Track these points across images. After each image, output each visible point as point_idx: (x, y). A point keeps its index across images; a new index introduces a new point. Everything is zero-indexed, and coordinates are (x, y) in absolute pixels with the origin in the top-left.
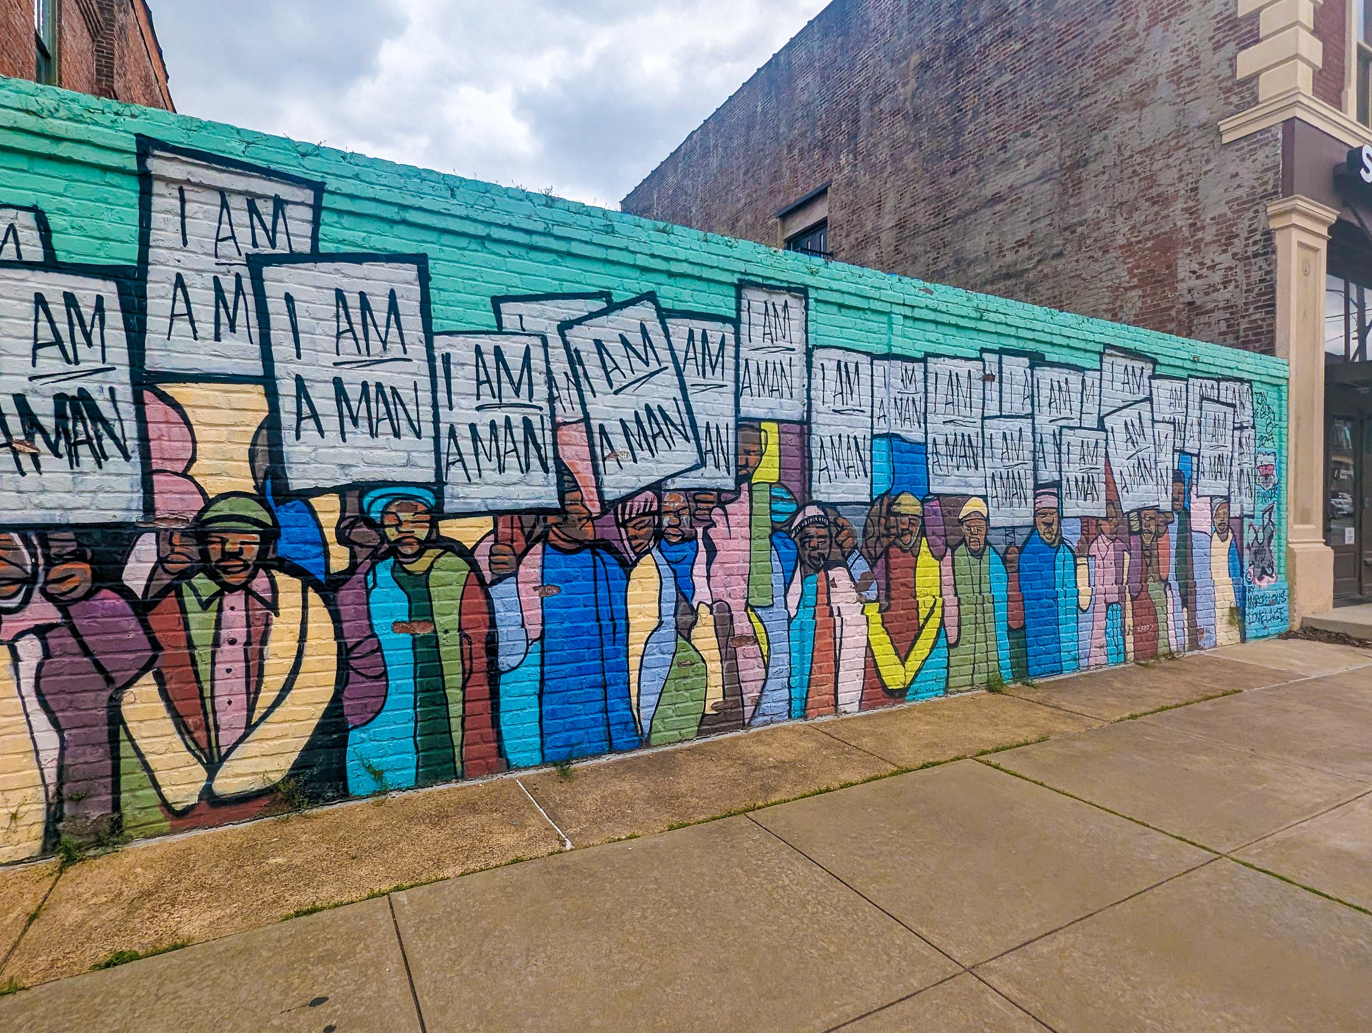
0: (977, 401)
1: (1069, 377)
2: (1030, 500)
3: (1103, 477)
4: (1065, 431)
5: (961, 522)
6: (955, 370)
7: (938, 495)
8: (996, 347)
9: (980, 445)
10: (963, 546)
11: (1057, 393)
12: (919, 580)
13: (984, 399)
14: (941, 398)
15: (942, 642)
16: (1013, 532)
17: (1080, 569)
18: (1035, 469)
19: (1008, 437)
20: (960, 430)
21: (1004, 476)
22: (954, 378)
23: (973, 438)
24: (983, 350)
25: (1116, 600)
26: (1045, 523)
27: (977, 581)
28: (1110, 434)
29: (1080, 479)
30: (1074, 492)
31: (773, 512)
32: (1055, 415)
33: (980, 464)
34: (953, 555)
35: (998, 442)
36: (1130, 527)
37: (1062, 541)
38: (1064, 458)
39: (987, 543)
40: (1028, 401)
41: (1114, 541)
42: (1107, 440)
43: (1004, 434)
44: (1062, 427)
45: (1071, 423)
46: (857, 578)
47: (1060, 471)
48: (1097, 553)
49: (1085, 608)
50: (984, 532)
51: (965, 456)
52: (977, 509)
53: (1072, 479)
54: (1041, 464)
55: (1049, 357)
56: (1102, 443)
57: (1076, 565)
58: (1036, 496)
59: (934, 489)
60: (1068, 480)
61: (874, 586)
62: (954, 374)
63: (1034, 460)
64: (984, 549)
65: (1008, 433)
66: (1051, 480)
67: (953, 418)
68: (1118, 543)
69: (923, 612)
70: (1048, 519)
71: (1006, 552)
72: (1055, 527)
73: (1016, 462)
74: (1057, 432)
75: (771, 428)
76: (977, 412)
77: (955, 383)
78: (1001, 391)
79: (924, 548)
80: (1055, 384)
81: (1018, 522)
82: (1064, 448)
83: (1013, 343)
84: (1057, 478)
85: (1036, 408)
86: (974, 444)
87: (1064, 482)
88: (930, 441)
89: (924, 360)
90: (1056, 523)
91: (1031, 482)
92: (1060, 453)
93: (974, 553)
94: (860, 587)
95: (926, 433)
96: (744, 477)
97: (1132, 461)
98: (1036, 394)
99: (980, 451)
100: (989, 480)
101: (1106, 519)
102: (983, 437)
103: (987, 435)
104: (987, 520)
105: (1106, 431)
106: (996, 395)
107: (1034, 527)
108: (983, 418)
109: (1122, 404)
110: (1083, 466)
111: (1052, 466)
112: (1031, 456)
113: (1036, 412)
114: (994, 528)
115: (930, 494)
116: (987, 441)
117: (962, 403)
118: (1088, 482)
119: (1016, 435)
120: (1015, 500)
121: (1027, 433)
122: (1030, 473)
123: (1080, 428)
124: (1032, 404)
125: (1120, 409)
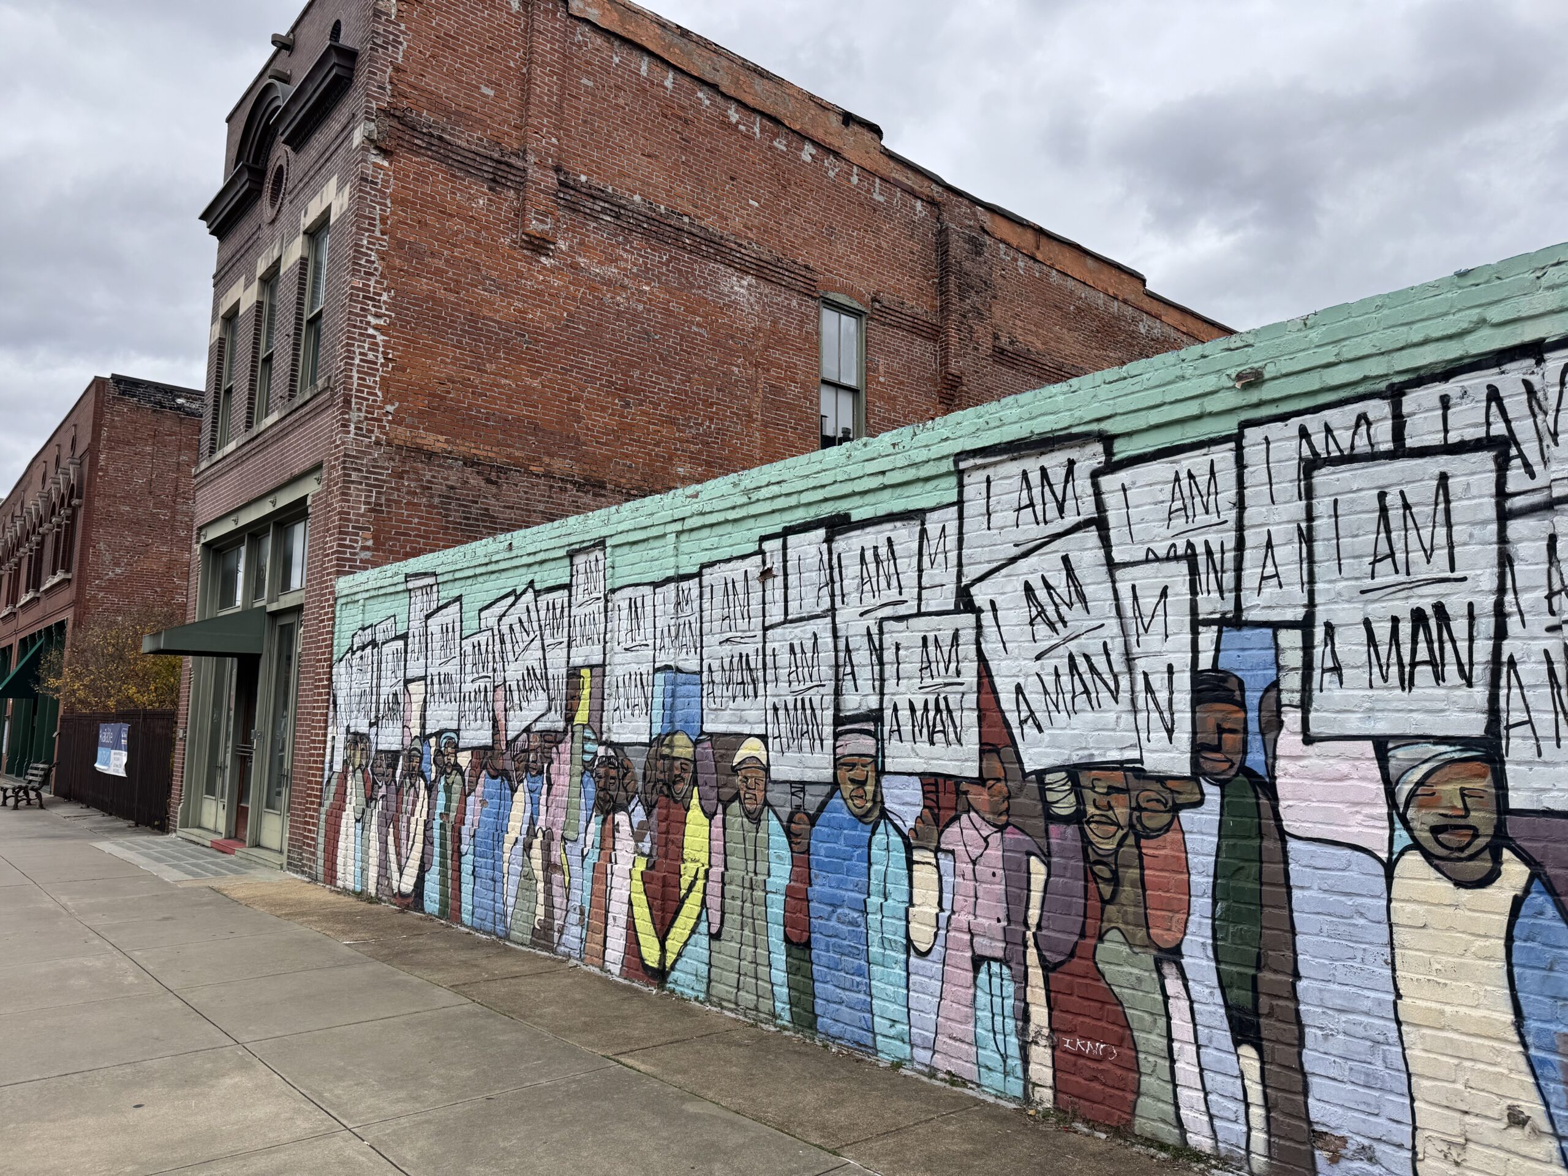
0: (756, 607)
1: (893, 535)
2: (829, 743)
3: (971, 700)
4: (887, 626)
5: (735, 770)
6: (730, 575)
7: (711, 735)
8: (778, 529)
9: (760, 666)
10: (736, 804)
11: (872, 567)
12: (688, 841)
13: (764, 603)
14: (717, 613)
15: (703, 927)
16: (803, 790)
17: (919, 872)
18: (838, 693)
19: (798, 649)
20: (737, 649)
21: (791, 706)
22: (730, 586)
23: (752, 658)
24: (763, 539)
25: (1000, 954)
26: (853, 781)
27: (751, 856)
28: (987, 618)
29: (919, 706)
30: (906, 729)
31: (584, 752)
32: (869, 601)
33: (761, 692)
34: (724, 813)
35: (784, 658)
36: (1047, 805)
37: (884, 814)
38: (890, 670)
39: (766, 803)
40: (825, 591)
41: (1001, 829)
42: (979, 627)
43: (792, 646)
44: (883, 620)
45: (902, 610)
46: (635, 826)
47: (882, 694)
48: (959, 849)
49: (924, 948)
50: (762, 787)
51: (743, 683)
52: (754, 753)
53: (903, 705)
54: (848, 684)
55: (856, 516)
56: (968, 635)
57: (910, 863)
58: (836, 736)
59: (708, 727)
60: (895, 709)
61: (648, 838)
62: (729, 581)
63: (837, 679)
64: (762, 811)
65: (796, 642)
66: (863, 709)
67: (729, 635)
68: (1011, 835)
69: (685, 881)
70: (858, 773)
71: (790, 820)
72: (870, 788)
73: (809, 684)
74: (875, 630)
75: (585, 672)
76: (757, 622)
77: (731, 592)
78: (786, 587)
79: (695, 801)
80: (869, 555)
81: (809, 775)
82: (889, 655)
83: (800, 516)
84: (875, 705)
85: (838, 599)
86: (753, 666)
87: (888, 713)
88: (705, 668)
89: (699, 575)
90: (871, 781)
91: (829, 714)
92: (881, 663)
93: (748, 814)
94: (638, 837)
95: (702, 659)
96: (569, 719)
97: (1049, 663)
98: (837, 577)
99: (760, 674)
100: (770, 713)
101: (981, 781)
102: (764, 655)
103: (769, 652)
104: (767, 769)
105: (978, 611)
106: (779, 594)
107: (835, 784)
108: (765, 629)
109: (1015, 551)
110: (928, 681)
111: (865, 683)
112: (831, 673)
113: (838, 604)
114: (775, 782)
115: (702, 733)
116: (769, 660)
117: (739, 615)
118: (938, 710)
119: (809, 645)
120: (806, 742)
121: (826, 639)
122: (829, 700)
123: (919, 614)
124: (832, 596)
125: (1013, 560)
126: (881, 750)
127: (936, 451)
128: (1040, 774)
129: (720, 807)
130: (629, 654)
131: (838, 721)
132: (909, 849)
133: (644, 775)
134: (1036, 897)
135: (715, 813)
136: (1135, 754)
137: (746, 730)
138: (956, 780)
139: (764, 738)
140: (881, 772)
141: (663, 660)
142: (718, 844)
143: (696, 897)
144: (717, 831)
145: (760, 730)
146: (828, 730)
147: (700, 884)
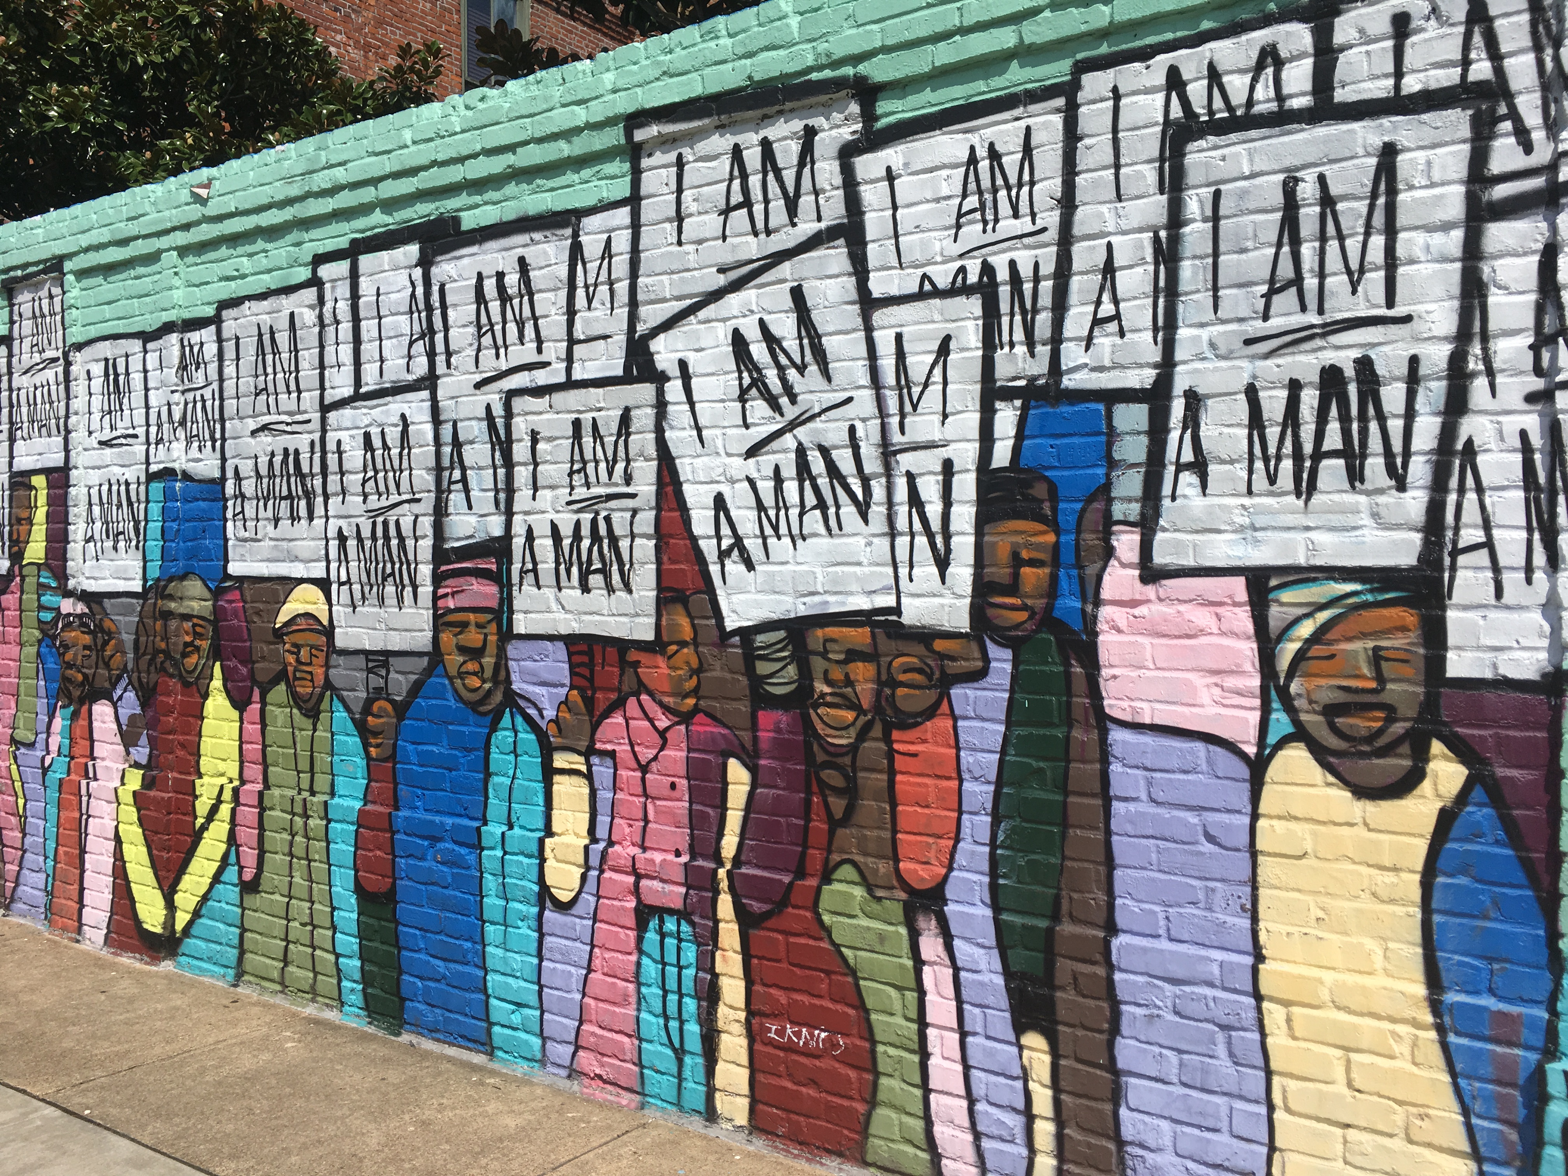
0: (308, 374)
1: (530, 254)
2: (426, 590)
3: (646, 521)
4: (518, 404)
5: (279, 635)
6: (266, 320)
7: (241, 579)
8: (343, 243)
9: (317, 469)
10: (282, 687)
11: (495, 306)
12: (206, 745)
13: (322, 367)
14: (247, 383)
15: (231, 873)
16: (386, 665)
17: (563, 786)
18: (440, 511)
19: (377, 442)
20: (279, 443)
21: (366, 533)
22: (266, 338)
23: (304, 457)
24: (319, 260)
25: (678, 904)
26: (462, 649)
27: (304, 765)
28: (674, 390)
29: (566, 531)
30: (547, 566)
31: (41, 607)
32: (490, 364)
33: (319, 510)
34: (264, 703)
35: (355, 456)
36: (757, 682)
37: (512, 700)
38: (522, 474)
39: (328, 685)
40: (419, 347)
41: (685, 718)
42: (661, 405)
43: (367, 436)
44: (511, 394)
45: (541, 377)
46: (124, 720)
47: (509, 514)
48: (622, 749)
49: (564, 896)
50: (321, 660)
51: (290, 497)
52: (310, 608)
53: (542, 529)
54: (456, 498)
55: (469, 221)
56: (644, 417)
57: (549, 773)
58: (438, 579)
59: (234, 568)
60: (530, 536)
61: (144, 740)
62: (265, 330)
63: (439, 490)
64: (321, 696)
65: (375, 431)
66: (480, 537)
67: (267, 419)
68: (703, 727)
69: (202, 806)
70: (473, 638)
71: (367, 709)
72: (488, 661)
73: (394, 498)
74: (498, 410)
75: (39, 481)
76: (310, 399)
77: (268, 349)
78: (357, 341)
79: (217, 683)
80: (490, 286)
81: (396, 642)
82: (521, 451)
83: (379, 221)
84: (497, 531)
85: (440, 360)
86: (306, 469)
87: (518, 542)
88: (230, 473)
89: (216, 320)
90: (492, 649)
91: (426, 545)
92: (509, 464)
94: (128, 739)
95: (224, 459)
96: (16, 557)
97: (766, 461)
98: (438, 323)
99: (318, 482)
100: (334, 544)
101: (656, 646)
102: (324, 452)
103: (331, 446)
104: (329, 631)
105: (661, 378)
106: (346, 352)
107: (436, 654)
108: (325, 409)
109: (722, 280)
110: (581, 492)
111: (484, 499)
112: (430, 479)
113: (441, 368)
114: (344, 652)
115: (228, 577)
116: (332, 459)
117: (281, 387)
118: (595, 537)
119: (393, 435)
120: (390, 589)
121: (422, 429)
122: (426, 524)
123: (570, 384)
124: (431, 355)
125: (716, 296)
126: (507, 600)
127: (597, 112)
128: (746, 633)
129: (256, 693)
130: (108, 451)
131: (440, 555)
132: (547, 751)
133: (136, 642)
134: (734, 819)
135: (249, 702)
136: (889, 601)
137: (297, 570)
138: (622, 645)
139: (324, 584)
140: (507, 635)
141: (160, 459)
142: (253, 749)
143: (219, 829)
144: (253, 729)
145: (318, 571)
146: (425, 571)
147: (225, 810)
